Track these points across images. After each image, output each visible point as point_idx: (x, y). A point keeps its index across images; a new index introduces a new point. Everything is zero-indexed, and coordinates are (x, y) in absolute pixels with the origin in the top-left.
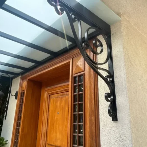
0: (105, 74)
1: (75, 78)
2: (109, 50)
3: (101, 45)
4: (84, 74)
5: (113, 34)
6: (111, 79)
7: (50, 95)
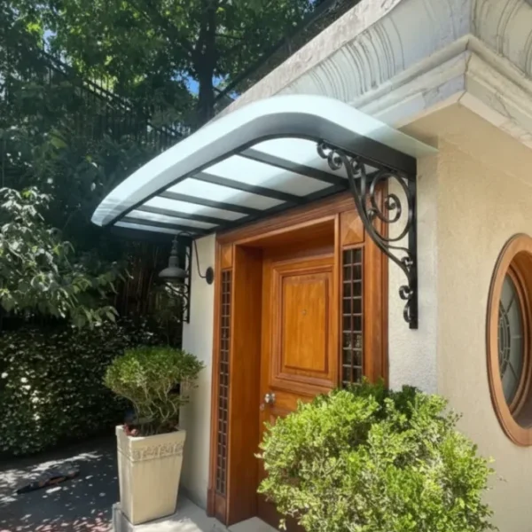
0: (400, 255)
1: (345, 253)
2: (411, 214)
3: (399, 205)
4: (364, 247)
5: (420, 177)
6: (411, 263)
7: (284, 277)
